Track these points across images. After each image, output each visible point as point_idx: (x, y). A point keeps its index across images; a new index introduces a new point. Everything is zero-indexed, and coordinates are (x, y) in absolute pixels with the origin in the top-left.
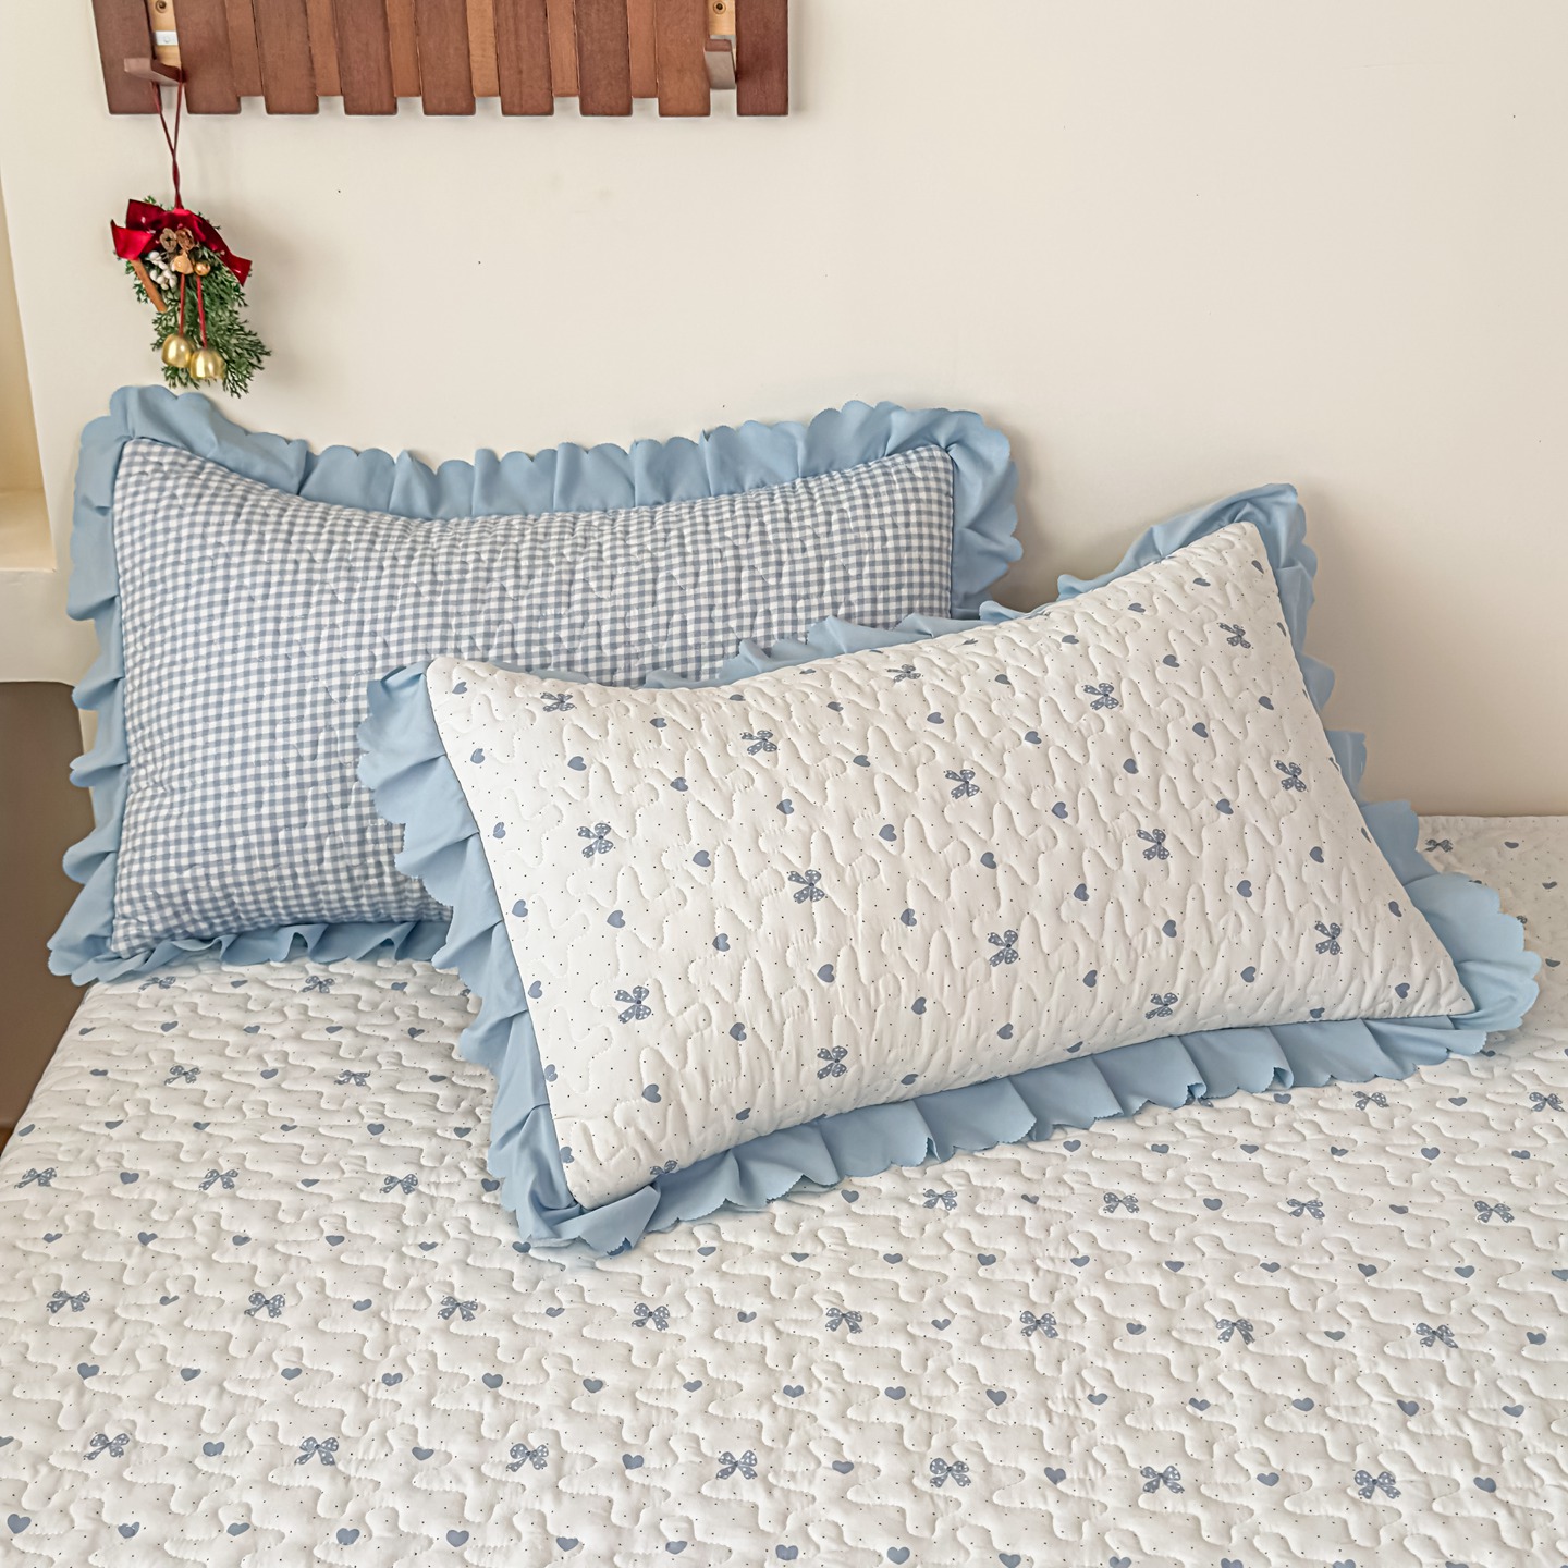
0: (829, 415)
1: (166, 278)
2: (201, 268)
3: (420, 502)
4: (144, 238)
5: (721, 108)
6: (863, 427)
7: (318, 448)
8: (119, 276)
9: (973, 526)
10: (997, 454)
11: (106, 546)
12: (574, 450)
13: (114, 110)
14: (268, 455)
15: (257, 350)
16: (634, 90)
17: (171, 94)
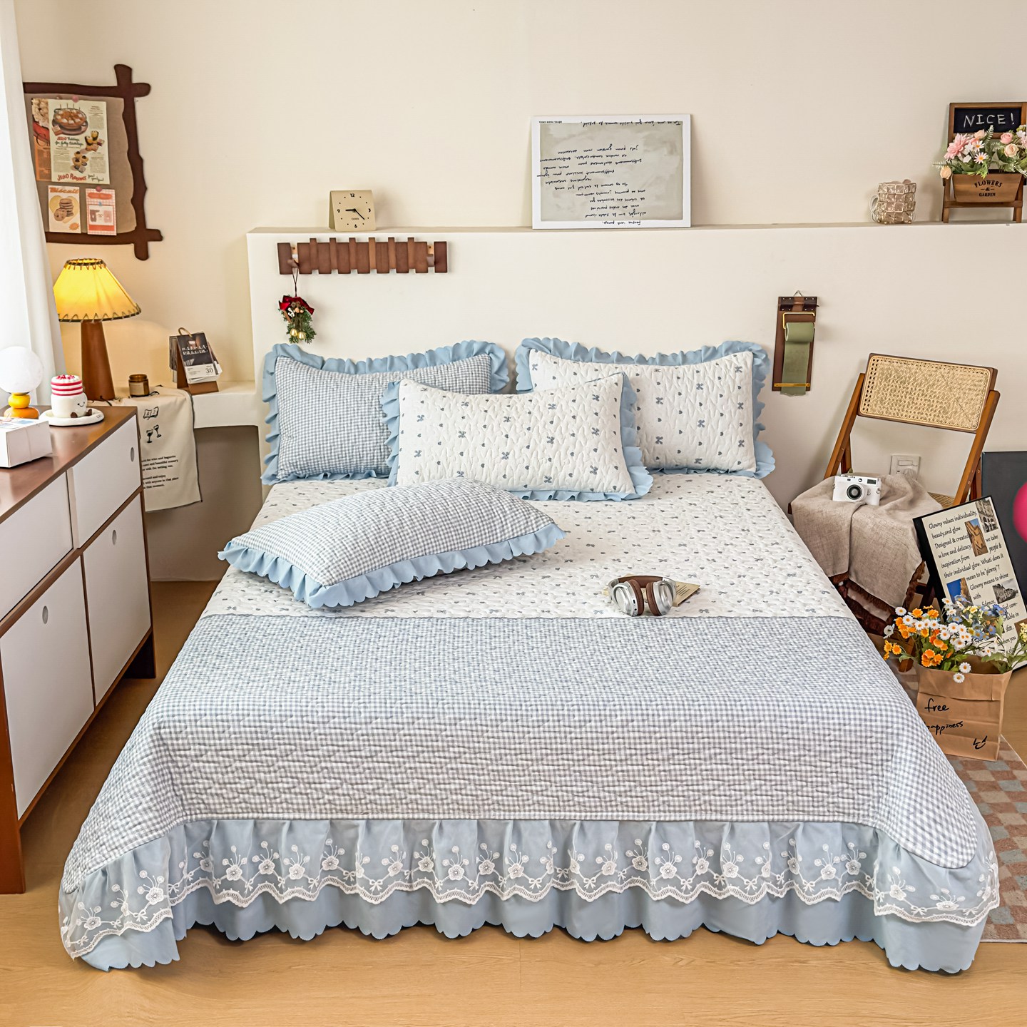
0: (457, 344)
1: (292, 314)
2: (302, 311)
3: (352, 370)
4: (287, 304)
5: (431, 271)
6: (466, 348)
7: (326, 359)
8: (279, 315)
9: (496, 373)
10: (502, 356)
11: (273, 383)
12: (392, 357)
13: (281, 273)
14: (313, 360)
15: (314, 333)
16: (410, 265)
17: (295, 270)
